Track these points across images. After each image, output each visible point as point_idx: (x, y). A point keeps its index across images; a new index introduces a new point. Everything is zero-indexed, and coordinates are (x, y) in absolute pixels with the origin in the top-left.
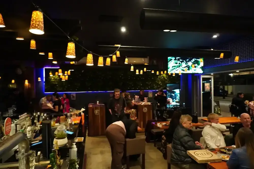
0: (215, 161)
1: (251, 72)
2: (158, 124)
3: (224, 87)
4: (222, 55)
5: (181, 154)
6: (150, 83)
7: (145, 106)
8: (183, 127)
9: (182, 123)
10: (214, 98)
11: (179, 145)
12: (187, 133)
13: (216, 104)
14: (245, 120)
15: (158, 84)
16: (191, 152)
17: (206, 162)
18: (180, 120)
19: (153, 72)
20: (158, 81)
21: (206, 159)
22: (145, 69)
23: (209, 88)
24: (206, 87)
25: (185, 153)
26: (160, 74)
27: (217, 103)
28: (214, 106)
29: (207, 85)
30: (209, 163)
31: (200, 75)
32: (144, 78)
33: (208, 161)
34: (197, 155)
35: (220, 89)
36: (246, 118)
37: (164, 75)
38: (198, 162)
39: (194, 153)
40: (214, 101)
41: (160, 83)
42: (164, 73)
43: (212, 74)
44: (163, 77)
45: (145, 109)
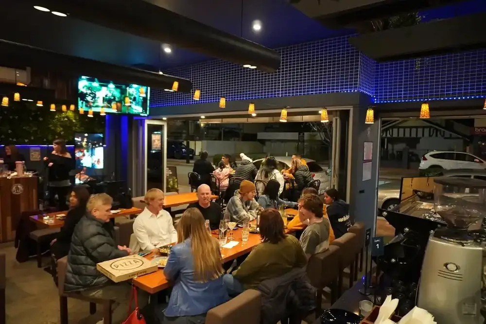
0: (146, 272)
1: (223, 119)
2: (45, 218)
3: (188, 143)
4: (176, 85)
5: (84, 273)
6: (35, 129)
7: (17, 180)
8: (93, 219)
9: (92, 210)
10: (167, 161)
11: (83, 253)
12: (100, 230)
13: (171, 173)
14: (203, 196)
15: (54, 133)
16: (105, 265)
17: (131, 278)
18: (89, 205)
19: (40, 104)
20: (55, 126)
21: (131, 271)
22: (17, 96)
23: (160, 144)
24: (154, 141)
25: (93, 268)
26: (59, 111)
27: (173, 169)
28: (167, 177)
29: (156, 137)
30: (135, 277)
31: (144, 118)
32: (17, 117)
33: (133, 274)
34: (116, 268)
35: (183, 146)
36: (203, 194)
37: (70, 114)
38: (116, 281)
39: (111, 266)
40: (167, 167)
41: (59, 129)
42: (68, 108)
43: (165, 119)
44: (67, 117)
45: (17, 188)
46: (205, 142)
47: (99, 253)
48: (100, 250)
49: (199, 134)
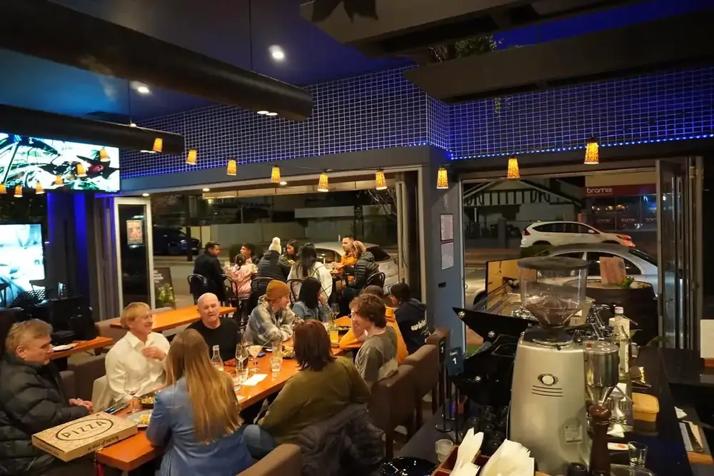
0: (117, 437)
1: (240, 192)
3: (189, 231)
4: (158, 143)
9: (16, 348)
10: (154, 260)
13: (162, 278)
14: (206, 311)
16: (48, 436)
17: (92, 450)
18: (9, 341)
21: (91, 441)
23: (141, 234)
24: (131, 229)
27: (166, 273)
28: (155, 284)
29: (133, 225)
30: (99, 449)
31: (113, 195)
33: (96, 445)
34: (66, 438)
35: (182, 235)
36: (207, 307)
38: (65, 459)
39: (57, 436)
40: (155, 269)
43: (146, 195)
46: (216, 227)
47: (33, 417)
48: (33, 412)
49: (205, 215)
